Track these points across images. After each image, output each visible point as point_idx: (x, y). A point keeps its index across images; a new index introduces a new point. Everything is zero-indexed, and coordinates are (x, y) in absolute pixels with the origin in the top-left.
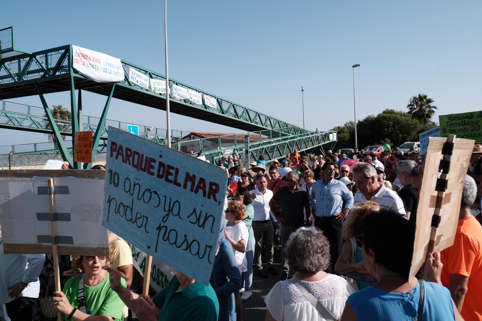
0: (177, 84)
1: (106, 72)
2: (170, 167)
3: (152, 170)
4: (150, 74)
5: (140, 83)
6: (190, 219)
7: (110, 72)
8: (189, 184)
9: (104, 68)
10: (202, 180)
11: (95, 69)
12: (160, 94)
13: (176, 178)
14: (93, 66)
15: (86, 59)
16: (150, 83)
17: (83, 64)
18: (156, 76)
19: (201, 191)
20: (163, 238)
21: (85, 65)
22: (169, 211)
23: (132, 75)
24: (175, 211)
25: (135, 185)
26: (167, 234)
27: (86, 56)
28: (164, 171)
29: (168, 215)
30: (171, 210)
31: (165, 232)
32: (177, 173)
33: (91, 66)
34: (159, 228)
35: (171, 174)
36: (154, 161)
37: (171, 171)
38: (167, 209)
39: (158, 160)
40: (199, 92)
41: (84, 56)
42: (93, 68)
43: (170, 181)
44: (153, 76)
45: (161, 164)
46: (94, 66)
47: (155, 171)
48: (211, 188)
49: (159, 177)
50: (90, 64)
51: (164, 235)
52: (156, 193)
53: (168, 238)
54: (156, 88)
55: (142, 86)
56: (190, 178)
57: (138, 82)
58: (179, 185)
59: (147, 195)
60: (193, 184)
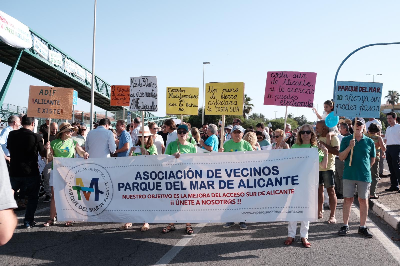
0: (68, 58)
1: (20, 38)
2: (363, 87)
3: (357, 90)
4: (49, 45)
5: (43, 53)
6: (372, 100)
7: (22, 38)
8: (370, 90)
9: (18, 34)
10: (375, 88)
11: (11, 33)
12: (55, 65)
13: (366, 90)
14: (9, 30)
15: (4, 22)
16: (49, 54)
17: (1, 27)
18: (53, 48)
19: (374, 91)
20: (362, 110)
21: (3, 28)
22: (364, 100)
23: (37, 44)
24: (366, 100)
25: (350, 97)
26: (364, 108)
27: (4, 19)
28: (361, 89)
29: (364, 102)
30: (365, 100)
31: (363, 107)
32: (366, 88)
33: (8, 29)
34: (361, 107)
35: (364, 89)
36: (358, 87)
37: (364, 88)
38: (363, 100)
39: (359, 86)
40: (83, 68)
41: (2, 19)
42: (9, 32)
43: (364, 91)
44: (51, 48)
45: (360, 87)
46: (11, 31)
47: (358, 90)
48: (378, 89)
49: (360, 91)
50: (7, 28)
51: (363, 109)
52: (359, 96)
53: (364, 109)
54: (53, 59)
55: (43, 56)
56: (370, 88)
57: (40, 51)
58: (367, 92)
59: (356, 98)
60: (372, 90)
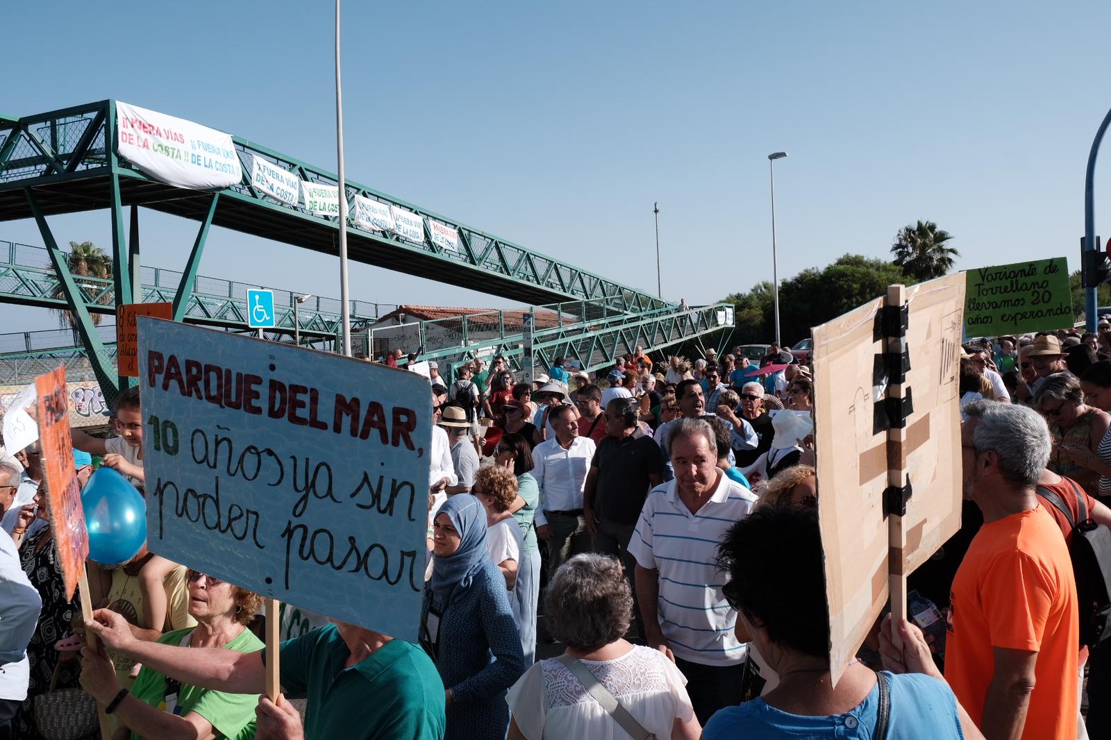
2: (296, 389)
3: (254, 403)
6: (357, 499)
8: (346, 421)
10: (375, 407)
13: (314, 412)
19: (375, 433)
20: (301, 552)
22: (307, 488)
24: (322, 486)
25: (217, 443)
26: (308, 542)
28: (283, 401)
29: (305, 498)
30: (311, 486)
31: (304, 539)
32: (314, 400)
34: (289, 532)
35: (302, 405)
36: (258, 381)
37: (300, 397)
38: (301, 484)
39: (266, 376)
43: (301, 421)
45: (275, 386)
47: (263, 403)
48: (396, 421)
49: (273, 414)
51: (302, 546)
52: (270, 453)
53: (312, 551)
56: (345, 406)
58: (323, 426)
59: (250, 461)
60: (355, 419)
